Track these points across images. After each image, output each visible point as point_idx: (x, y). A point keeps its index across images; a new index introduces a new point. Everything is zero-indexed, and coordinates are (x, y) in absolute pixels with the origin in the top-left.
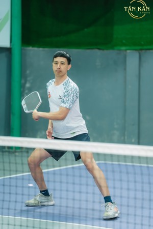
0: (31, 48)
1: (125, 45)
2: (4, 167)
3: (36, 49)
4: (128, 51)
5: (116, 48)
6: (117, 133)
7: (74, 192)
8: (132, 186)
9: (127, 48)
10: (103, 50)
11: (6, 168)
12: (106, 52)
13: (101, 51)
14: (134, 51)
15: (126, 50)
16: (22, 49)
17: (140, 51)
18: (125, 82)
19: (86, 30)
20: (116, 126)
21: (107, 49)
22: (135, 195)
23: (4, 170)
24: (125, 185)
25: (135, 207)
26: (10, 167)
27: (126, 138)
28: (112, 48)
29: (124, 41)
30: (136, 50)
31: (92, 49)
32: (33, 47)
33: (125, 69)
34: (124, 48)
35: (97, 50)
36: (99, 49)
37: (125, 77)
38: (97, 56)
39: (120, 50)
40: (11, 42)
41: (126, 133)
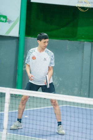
0: (30, 38)
1: (83, 38)
2: (12, 106)
3: (33, 38)
4: (85, 42)
5: (79, 40)
6: (77, 89)
7: (51, 123)
8: (85, 121)
9: (85, 40)
10: (71, 41)
11: (13, 107)
12: (72, 42)
13: (70, 41)
14: (89, 42)
15: (84, 41)
16: (25, 38)
17: (92, 43)
18: (83, 60)
19: (62, 29)
20: (76, 85)
21: (73, 40)
22: (86, 126)
23: (12, 108)
24: (81, 121)
25: (86, 133)
26: (16, 106)
27: (82, 92)
28: (76, 40)
29: (83, 36)
30: (90, 42)
31: (65, 40)
32: (31, 37)
33: (83, 52)
34: (83, 40)
35: (68, 41)
36: (69, 40)
37: (83, 57)
38: (67, 44)
39: (81, 41)
40: (19, 34)
41: (82, 89)
